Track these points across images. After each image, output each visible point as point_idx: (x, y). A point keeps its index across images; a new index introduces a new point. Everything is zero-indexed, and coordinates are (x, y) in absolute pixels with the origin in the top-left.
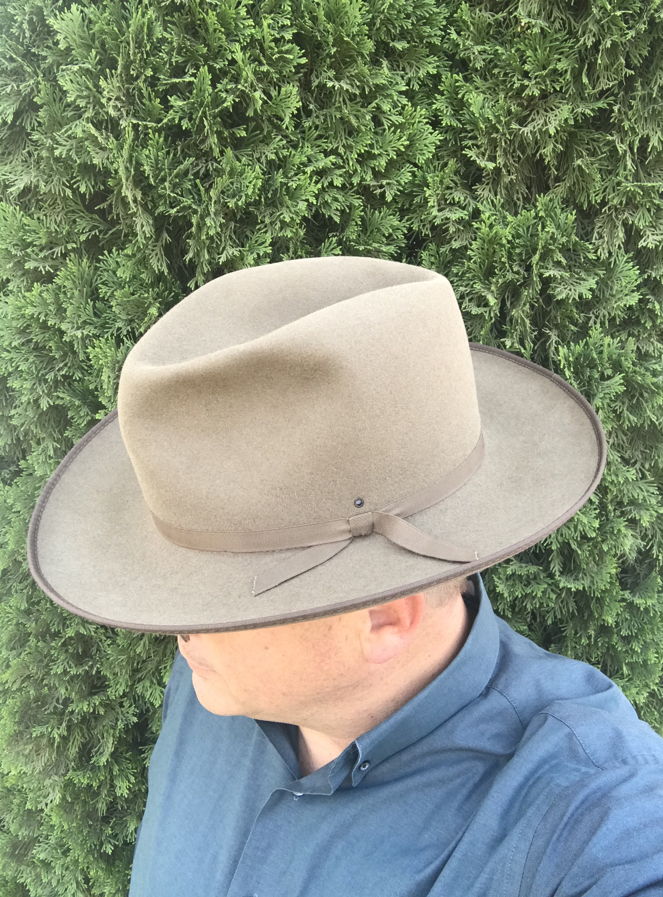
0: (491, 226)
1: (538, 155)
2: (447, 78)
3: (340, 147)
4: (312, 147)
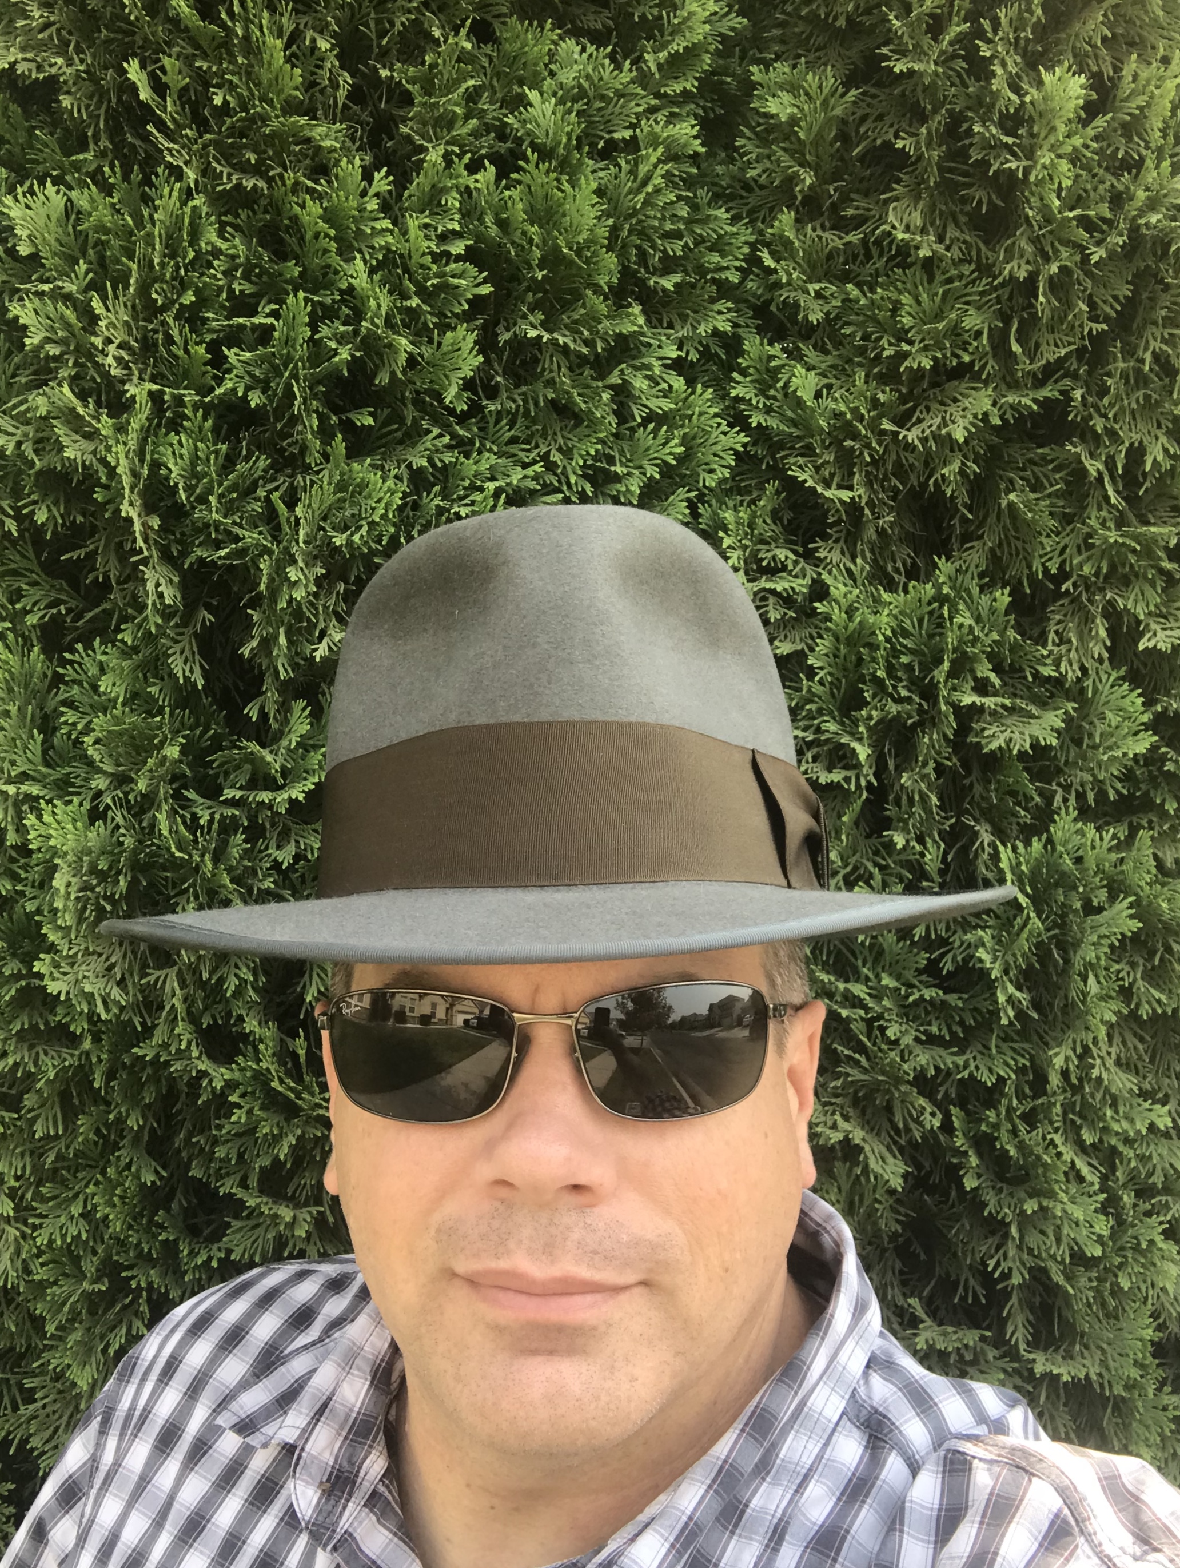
0: (850, 612)
1: (931, 482)
2: (752, 343)
3: (553, 452)
4: (499, 455)
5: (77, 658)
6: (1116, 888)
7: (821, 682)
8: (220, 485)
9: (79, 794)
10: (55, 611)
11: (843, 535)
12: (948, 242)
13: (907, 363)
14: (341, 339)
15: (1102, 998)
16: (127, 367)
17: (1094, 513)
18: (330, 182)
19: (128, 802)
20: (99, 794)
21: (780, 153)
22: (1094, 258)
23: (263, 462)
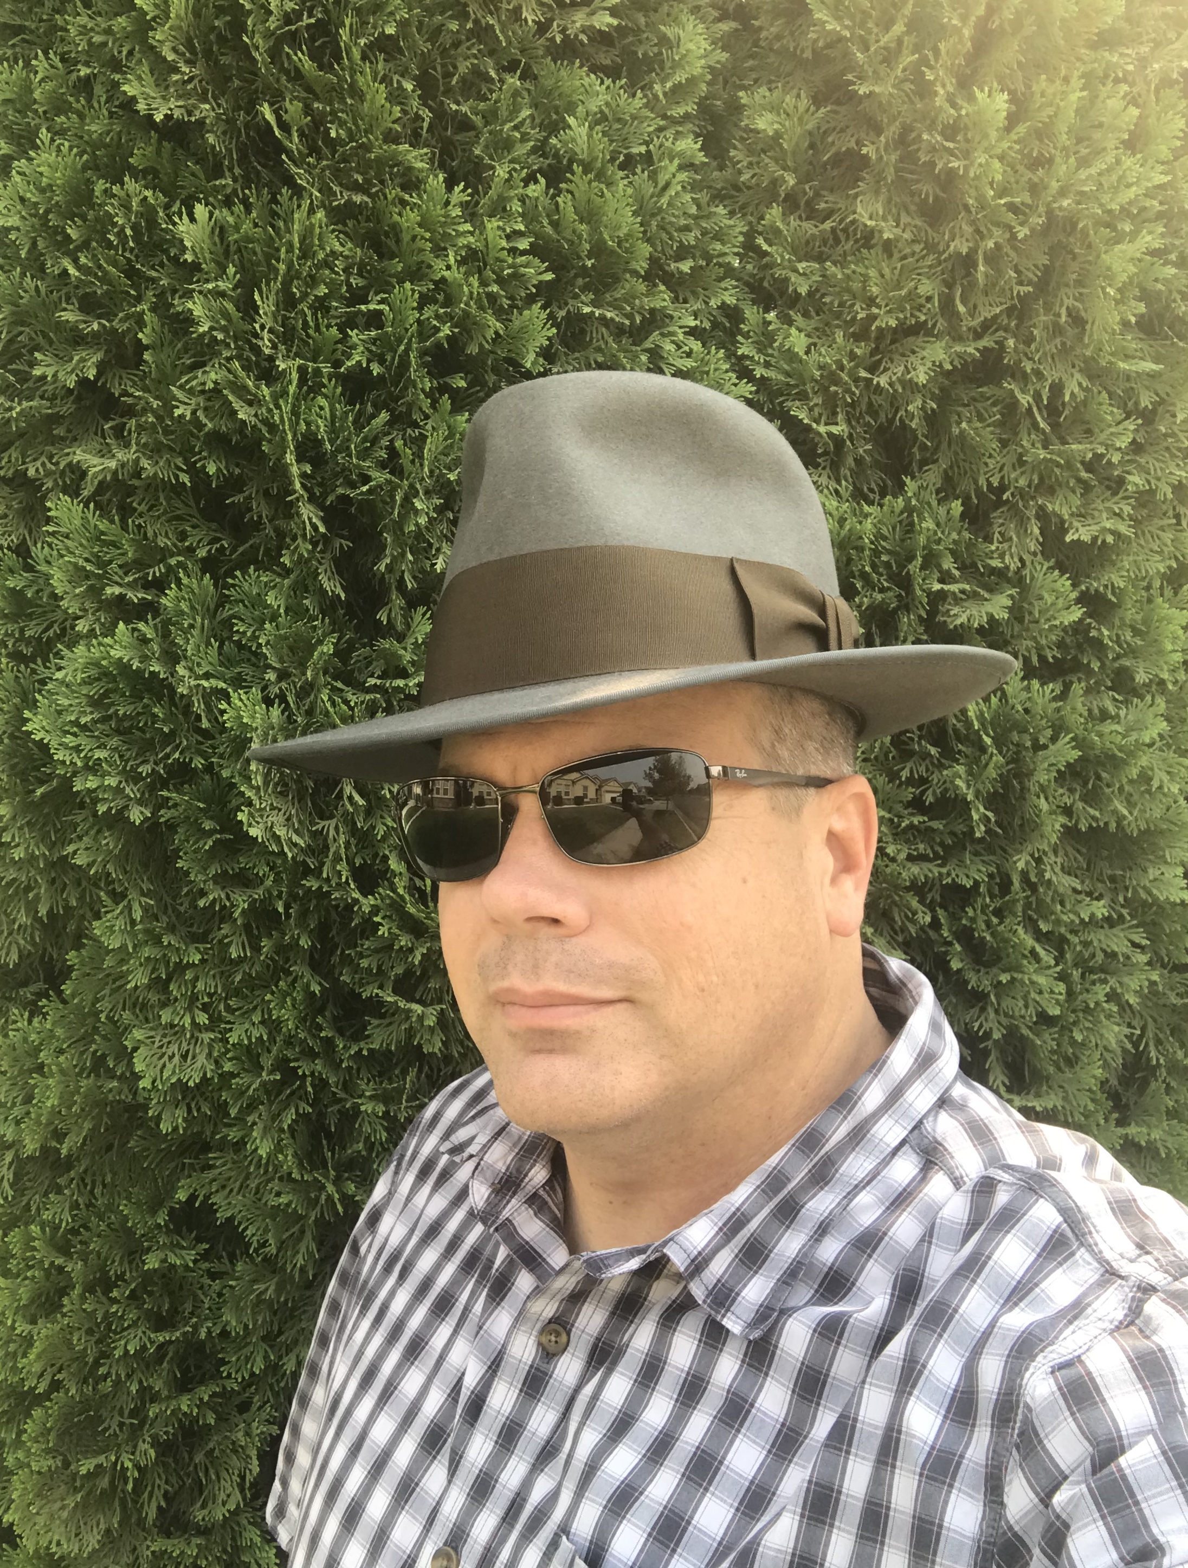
5: (237, 582)
8: (357, 437)
9: (253, 686)
10: (217, 546)
11: (828, 463)
12: (902, 226)
13: (877, 323)
14: (441, 319)
15: (1051, 813)
16: (276, 347)
17: (1025, 437)
18: (420, 195)
21: (767, 160)
22: (1021, 236)
23: (386, 416)
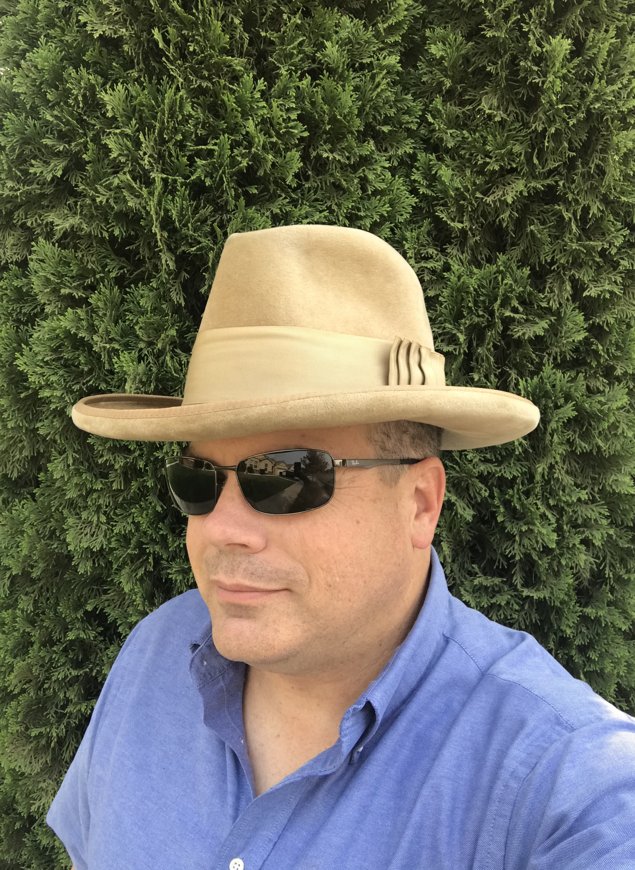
0: (459, 278)
1: (497, 220)
2: (421, 156)
3: (333, 205)
4: (310, 206)
5: (132, 291)
6: (568, 398)
7: (446, 307)
8: (193, 219)
9: (133, 350)
10: (122, 271)
11: (459, 242)
12: (508, 112)
13: (488, 167)
14: (243, 156)
15: (559, 444)
16: (152, 166)
17: (568, 235)
18: (238, 84)
19: (153, 352)
20: (141, 349)
21: (436, 71)
22: (571, 123)
23: (211, 208)
